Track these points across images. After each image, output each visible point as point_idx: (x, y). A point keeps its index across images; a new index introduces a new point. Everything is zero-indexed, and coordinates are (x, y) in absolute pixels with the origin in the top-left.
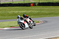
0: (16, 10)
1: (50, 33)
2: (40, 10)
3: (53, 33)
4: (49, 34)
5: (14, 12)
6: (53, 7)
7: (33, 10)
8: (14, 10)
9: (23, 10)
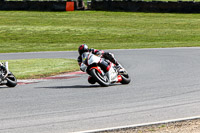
0: (16, 24)
1: (131, 110)
2: (98, 24)
3: (141, 108)
4: (127, 110)
5: (11, 28)
6: (140, 14)
7: (73, 23)
8: (9, 24)
9: (38, 23)
